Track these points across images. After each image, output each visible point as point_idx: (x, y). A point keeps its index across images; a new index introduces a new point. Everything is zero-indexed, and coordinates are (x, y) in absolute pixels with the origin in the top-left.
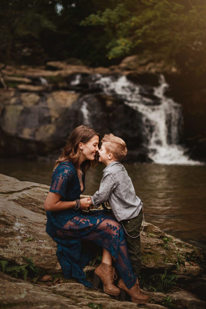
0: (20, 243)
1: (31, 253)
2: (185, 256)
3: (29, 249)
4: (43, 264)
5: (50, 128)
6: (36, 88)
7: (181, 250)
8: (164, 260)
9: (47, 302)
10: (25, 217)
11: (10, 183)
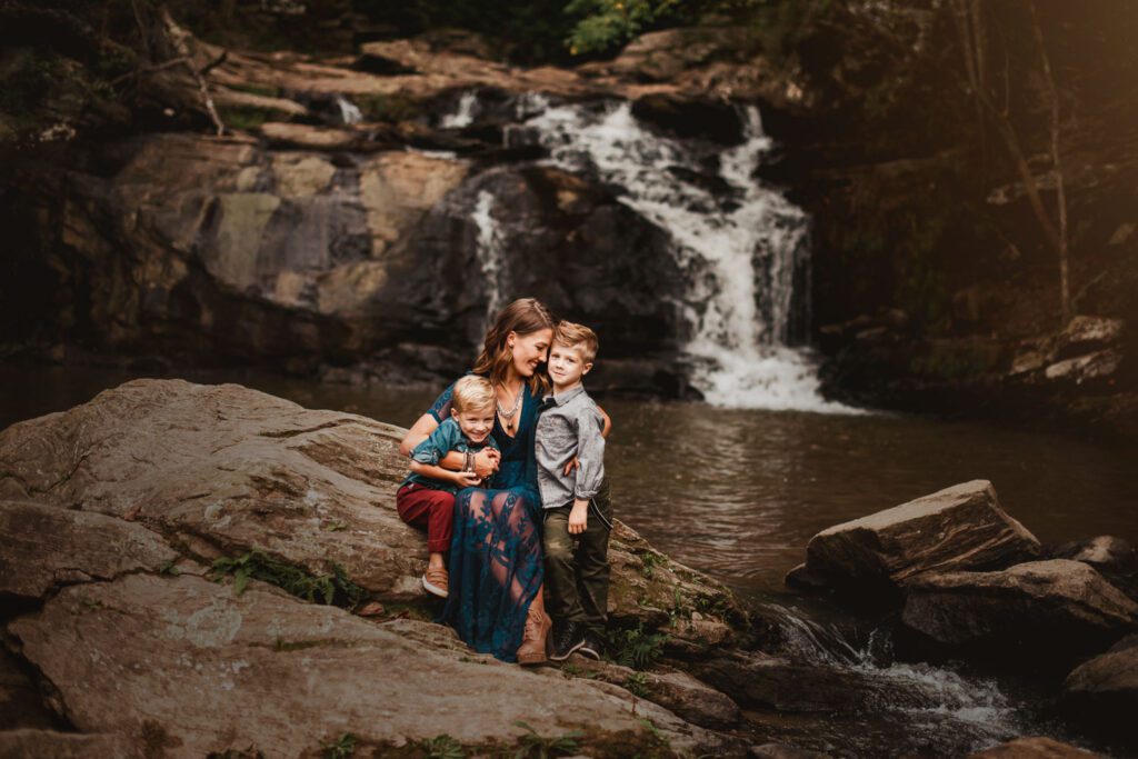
0: (318, 532)
1: (342, 553)
2: (694, 600)
3: (337, 545)
4: (365, 579)
5: (367, 272)
6: (326, 137)
7: (685, 585)
8: (639, 600)
9: (375, 641)
10: (327, 482)
11: (285, 412)
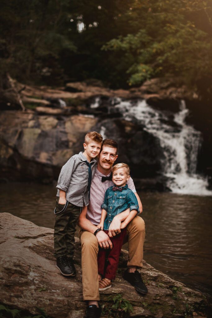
0: (34, 293)
2: (193, 306)
3: (42, 299)
4: (55, 314)
5: (67, 152)
6: (55, 111)
7: (190, 299)
8: (172, 311)
10: (39, 266)
11: (26, 227)
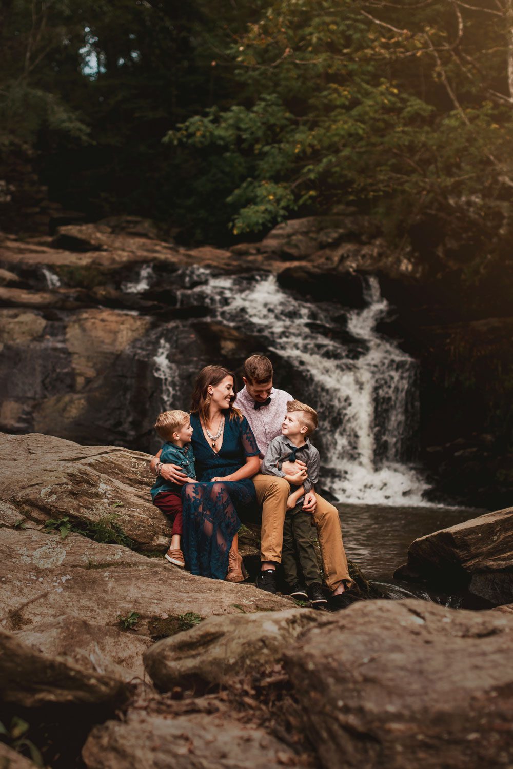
0: (108, 507)
3: (119, 514)
4: (136, 535)
6: (36, 298)
9: (147, 563)
